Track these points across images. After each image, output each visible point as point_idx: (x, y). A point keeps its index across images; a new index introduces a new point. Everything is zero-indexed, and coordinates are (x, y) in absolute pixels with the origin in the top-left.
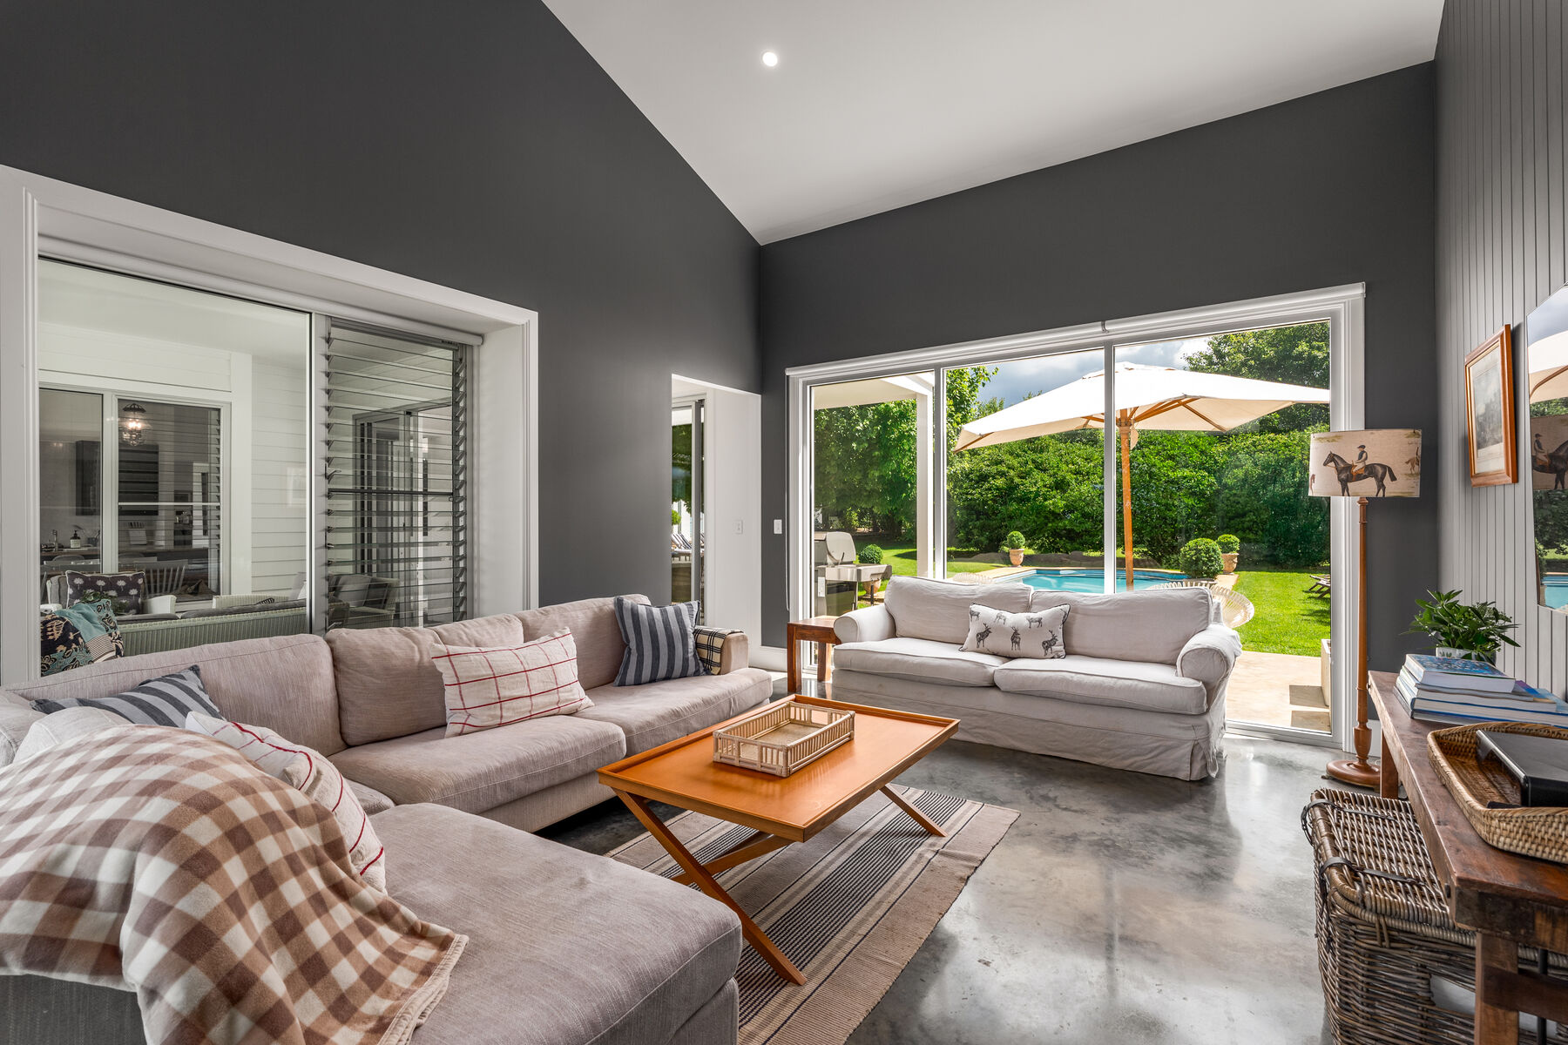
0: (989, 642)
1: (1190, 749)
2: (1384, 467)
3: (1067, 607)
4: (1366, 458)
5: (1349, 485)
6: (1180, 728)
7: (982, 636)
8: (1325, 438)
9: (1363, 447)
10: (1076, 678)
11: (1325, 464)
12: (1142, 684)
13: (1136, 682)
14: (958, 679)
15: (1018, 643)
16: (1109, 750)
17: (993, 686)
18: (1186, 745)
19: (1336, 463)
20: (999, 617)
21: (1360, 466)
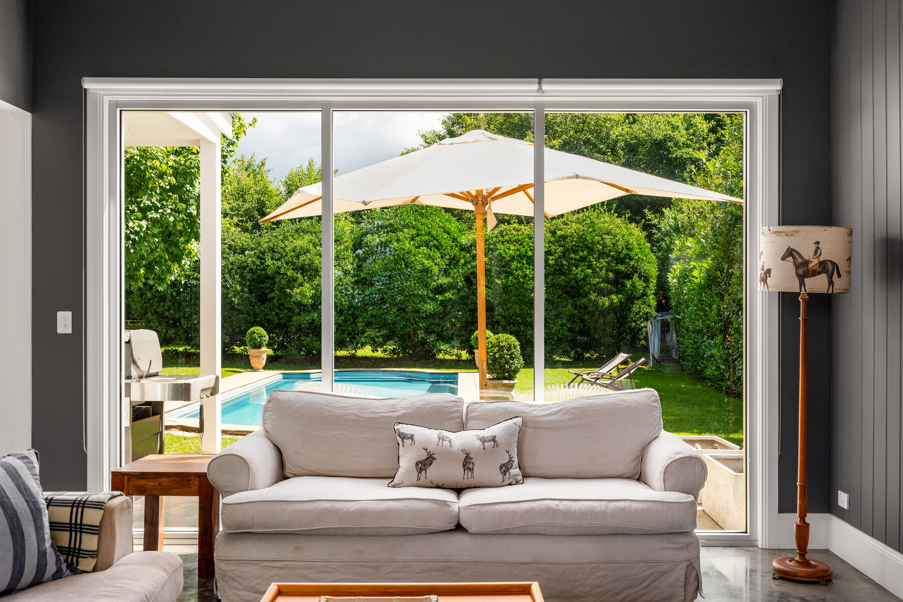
0: (432, 472)
1: (683, 571)
2: (833, 263)
3: (519, 420)
4: (820, 255)
5: (806, 280)
6: (673, 549)
7: (424, 465)
8: (783, 232)
9: (818, 243)
10: (562, 505)
11: (783, 259)
12: (635, 505)
13: (628, 503)
14: (415, 525)
15: (471, 470)
16: (599, 586)
17: (459, 528)
18: (680, 567)
19: (794, 258)
20: (441, 438)
21: (815, 262)
